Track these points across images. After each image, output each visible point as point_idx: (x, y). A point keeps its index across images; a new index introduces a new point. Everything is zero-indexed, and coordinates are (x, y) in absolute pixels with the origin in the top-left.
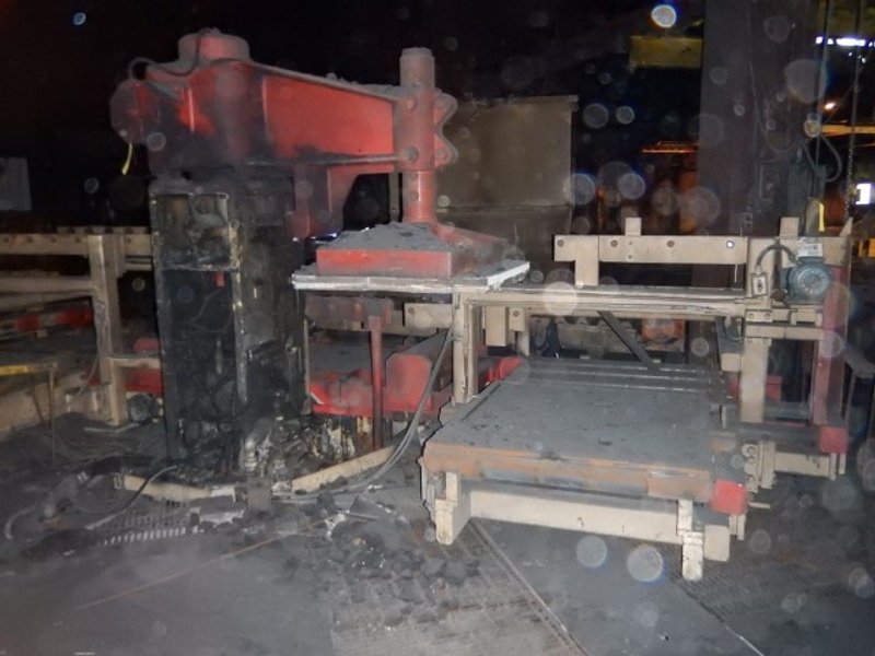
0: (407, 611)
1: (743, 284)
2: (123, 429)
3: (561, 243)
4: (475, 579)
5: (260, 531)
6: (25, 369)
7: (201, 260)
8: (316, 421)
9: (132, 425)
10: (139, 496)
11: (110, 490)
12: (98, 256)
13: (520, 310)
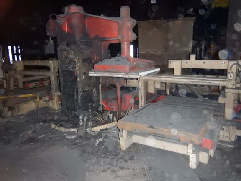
0: (109, 168)
1: (226, 75)
2: (58, 111)
3: (171, 62)
4: (132, 161)
5: (80, 142)
6: (32, 95)
7: (69, 67)
8: (103, 111)
9: (60, 110)
10: (54, 129)
11: (49, 127)
12: (52, 66)
13: (159, 82)
